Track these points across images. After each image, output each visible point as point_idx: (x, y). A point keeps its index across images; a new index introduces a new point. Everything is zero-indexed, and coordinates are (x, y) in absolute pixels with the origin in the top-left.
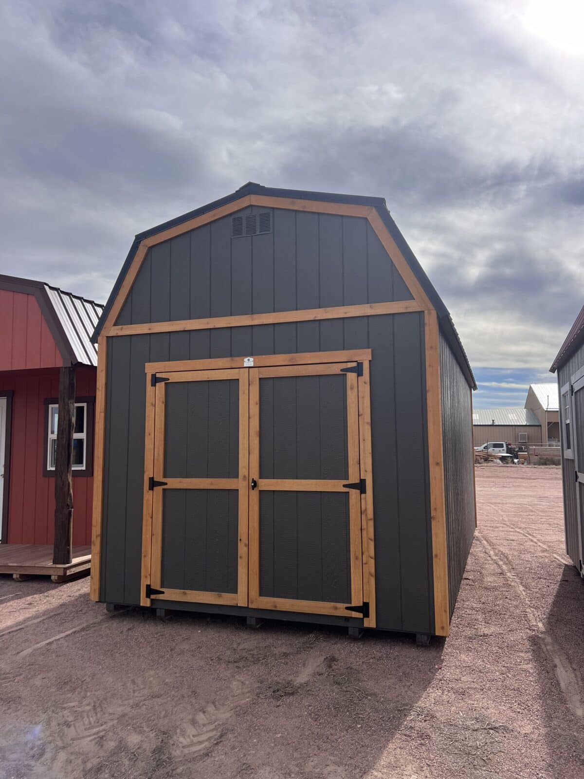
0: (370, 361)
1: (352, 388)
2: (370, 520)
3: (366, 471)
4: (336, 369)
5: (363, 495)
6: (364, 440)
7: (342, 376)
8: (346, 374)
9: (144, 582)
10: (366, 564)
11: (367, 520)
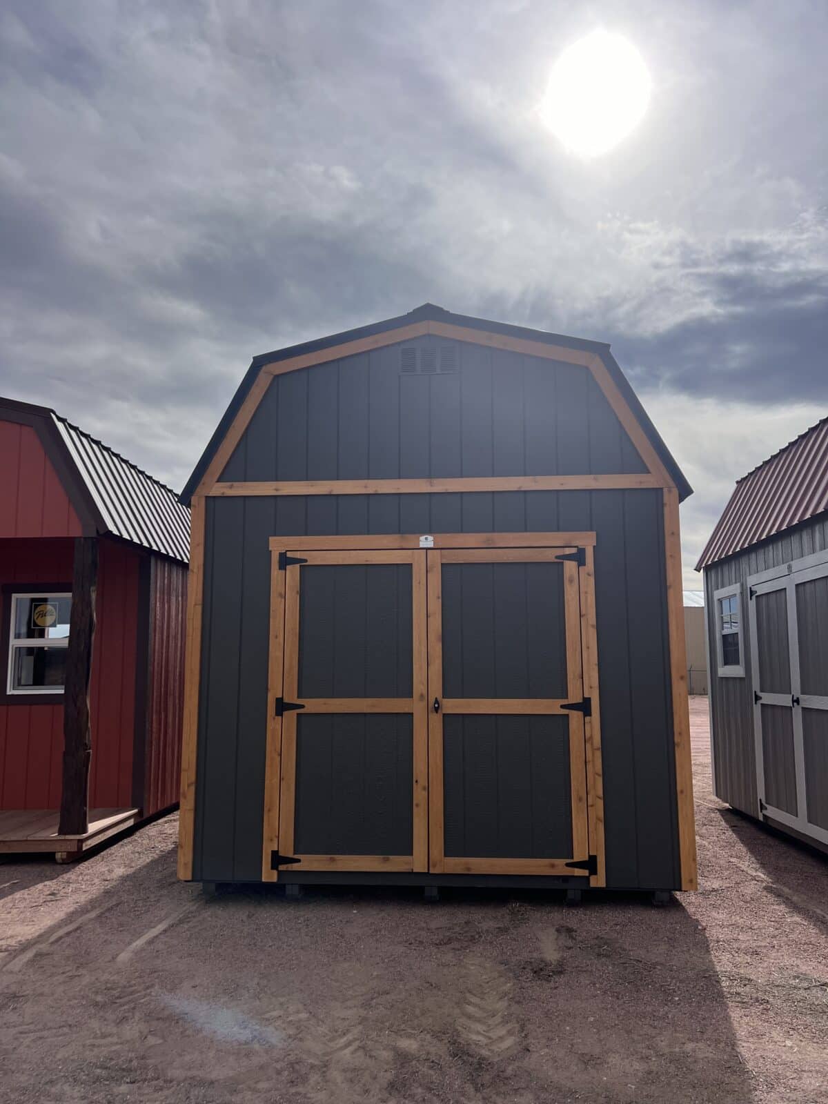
0: (594, 547)
1: (571, 581)
2: (598, 749)
3: (591, 687)
4: (550, 556)
5: (587, 719)
6: (588, 648)
7: (558, 565)
8: (563, 562)
9: (268, 848)
10: (592, 806)
11: (593, 750)
